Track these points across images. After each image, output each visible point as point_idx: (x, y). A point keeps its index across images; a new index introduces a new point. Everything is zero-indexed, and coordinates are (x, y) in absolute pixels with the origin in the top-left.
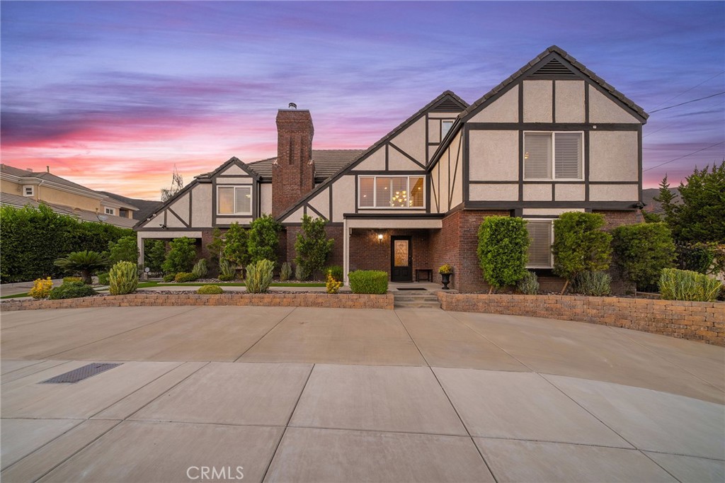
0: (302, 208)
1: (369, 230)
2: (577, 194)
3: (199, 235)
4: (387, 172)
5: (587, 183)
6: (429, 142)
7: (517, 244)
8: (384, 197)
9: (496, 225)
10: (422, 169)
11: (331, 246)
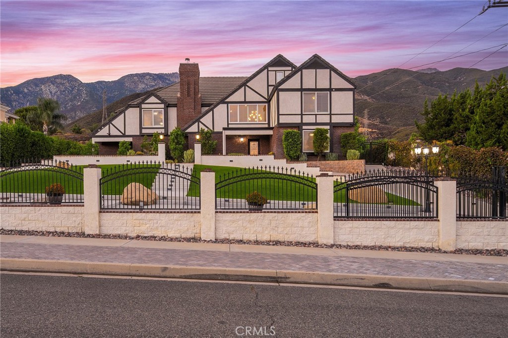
0: (197, 123)
1: (236, 136)
2: (326, 119)
3: (130, 139)
4: (245, 102)
5: (331, 114)
6: (269, 84)
7: (295, 141)
8: (244, 117)
9: (287, 133)
10: (265, 100)
11: (216, 144)
